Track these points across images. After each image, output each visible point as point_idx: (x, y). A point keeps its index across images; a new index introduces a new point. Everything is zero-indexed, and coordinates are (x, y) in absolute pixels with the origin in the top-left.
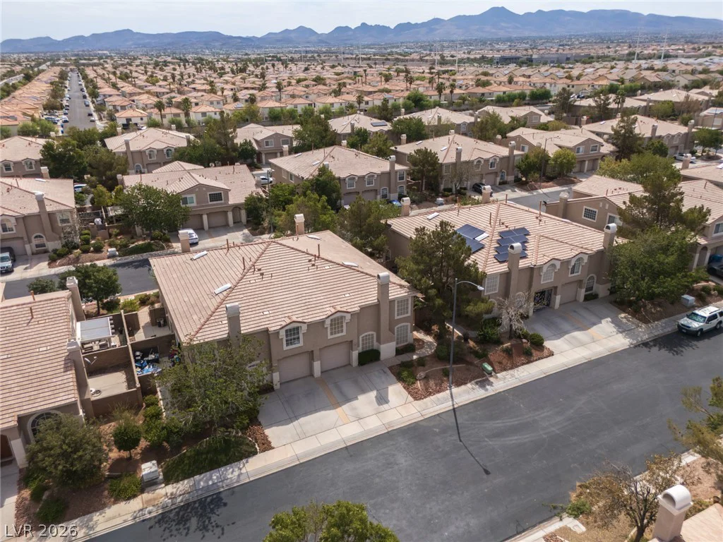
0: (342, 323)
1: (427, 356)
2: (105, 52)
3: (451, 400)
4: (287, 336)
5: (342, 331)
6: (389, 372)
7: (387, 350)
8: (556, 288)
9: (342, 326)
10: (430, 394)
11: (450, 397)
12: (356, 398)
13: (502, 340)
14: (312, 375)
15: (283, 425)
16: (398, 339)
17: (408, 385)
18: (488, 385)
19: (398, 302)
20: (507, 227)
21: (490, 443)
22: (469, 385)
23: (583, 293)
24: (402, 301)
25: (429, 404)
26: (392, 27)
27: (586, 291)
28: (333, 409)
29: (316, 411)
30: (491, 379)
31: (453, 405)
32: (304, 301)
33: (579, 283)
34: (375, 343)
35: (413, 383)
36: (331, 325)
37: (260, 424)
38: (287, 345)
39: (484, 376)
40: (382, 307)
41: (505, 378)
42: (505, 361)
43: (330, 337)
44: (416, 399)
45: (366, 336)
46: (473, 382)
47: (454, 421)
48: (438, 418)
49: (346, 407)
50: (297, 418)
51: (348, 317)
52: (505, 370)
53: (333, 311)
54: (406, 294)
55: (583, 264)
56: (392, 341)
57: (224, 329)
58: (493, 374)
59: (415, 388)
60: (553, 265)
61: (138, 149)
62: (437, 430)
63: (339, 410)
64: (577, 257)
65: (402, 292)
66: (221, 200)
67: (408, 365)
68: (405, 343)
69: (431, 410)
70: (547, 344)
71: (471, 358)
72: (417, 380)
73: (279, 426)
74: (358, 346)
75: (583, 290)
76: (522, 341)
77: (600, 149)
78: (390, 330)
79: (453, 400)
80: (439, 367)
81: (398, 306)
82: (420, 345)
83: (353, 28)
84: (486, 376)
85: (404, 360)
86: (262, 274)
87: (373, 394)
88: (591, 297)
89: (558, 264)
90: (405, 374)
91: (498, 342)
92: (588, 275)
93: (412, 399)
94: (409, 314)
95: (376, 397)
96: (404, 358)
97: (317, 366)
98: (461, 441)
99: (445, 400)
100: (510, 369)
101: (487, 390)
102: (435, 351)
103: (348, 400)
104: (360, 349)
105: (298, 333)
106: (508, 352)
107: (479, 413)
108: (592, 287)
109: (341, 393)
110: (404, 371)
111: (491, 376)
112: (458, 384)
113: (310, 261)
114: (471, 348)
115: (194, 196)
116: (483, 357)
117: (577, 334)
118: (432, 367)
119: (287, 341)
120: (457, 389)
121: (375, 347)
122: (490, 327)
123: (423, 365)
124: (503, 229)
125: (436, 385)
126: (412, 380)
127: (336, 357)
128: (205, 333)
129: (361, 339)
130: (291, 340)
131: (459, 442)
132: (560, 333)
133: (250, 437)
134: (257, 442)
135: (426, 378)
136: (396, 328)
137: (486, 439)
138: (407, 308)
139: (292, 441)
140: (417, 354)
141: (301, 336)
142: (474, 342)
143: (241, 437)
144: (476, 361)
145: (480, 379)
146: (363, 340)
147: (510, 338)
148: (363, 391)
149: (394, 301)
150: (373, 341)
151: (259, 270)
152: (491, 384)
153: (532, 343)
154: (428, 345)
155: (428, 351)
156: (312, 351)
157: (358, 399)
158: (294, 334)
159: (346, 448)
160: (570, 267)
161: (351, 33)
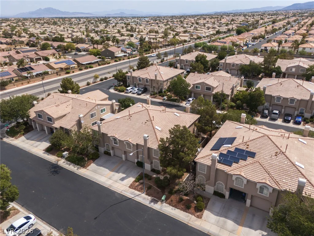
66: (210, 90)
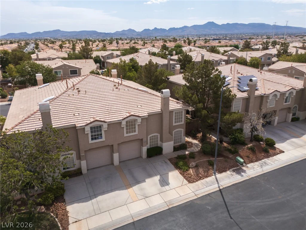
0: (135, 125)
1: (195, 152)
2: (48, 38)
3: (217, 183)
4: (92, 132)
5: (135, 131)
6: (169, 162)
7: (168, 147)
8: (275, 111)
9: (135, 128)
10: (200, 178)
11: (215, 181)
12: (144, 181)
13: (246, 142)
14: (113, 164)
15: (83, 202)
16: (175, 140)
17: (184, 171)
18: (243, 172)
19: (175, 113)
20: (242, 74)
21: (257, 220)
22: (228, 172)
23: (290, 116)
24: (178, 112)
25: (200, 186)
26: (167, 29)
27: (293, 116)
28: (125, 189)
29: (112, 191)
30: (244, 168)
31: (219, 187)
32: (107, 109)
33: (289, 109)
34: (159, 142)
35: (187, 170)
36: (127, 126)
37: (64, 201)
38: (92, 139)
39: (238, 166)
40: (164, 114)
41: (254, 168)
42: (251, 156)
43: (125, 135)
44: (190, 182)
45: (153, 136)
46: (231, 170)
47: (222, 200)
48: (209, 197)
49: (136, 188)
50: (96, 196)
51: (139, 120)
52: (252, 162)
53: (128, 115)
54: (181, 107)
55: (293, 97)
56: (171, 141)
57: (40, 124)
58: (244, 164)
59: (189, 174)
60: (276, 95)
61: (43, 58)
62: (210, 208)
63: (130, 190)
64: (290, 91)
65: (178, 106)
67: (182, 158)
68: (180, 144)
69: (203, 191)
70: (277, 146)
71: (226, 154)
72: (190, 168)
73: (80, 203)
74: (147, 144)
75: (291, 115)
76: (260, 143)
77: (271, 59)
78: (169, 133)
79: (218, 183)
80: (205, 159)
81: (175, 116)
82: (189, 145)
83: (151, 29)
84: (239, 166)
85: (179, 155)
86: (79, 91)
87: (157, 178)
88: (295, 120)
89: (278, 94)
90: (181, 163)
91: (244, 144)
92: (294, 105)
93: (187, 182)
94: (183, 123)
95: (159, 180)
96: (180, 153)
97: (116, 156)
98: (231, 218)
99: (213, 183)
100: (255, 161)
101: (242, 176)
102: (201, 149)
103: (138, 182)
104: (148, 146)
105: (101, 130)
106: (252, 149)
107: (240, 193)
108: (295, 113)
109: (133, 177)
110: (180, 161)
111: (243, 166)
112: (221, 172)
113: (115, 86)
114: (225, 147)
115: (61, 71)
116: (235, 153)
117: (294, 140)
118: (200, 159)
119: (92, 136)
120: (219, 174)
121: (159, 145)
122: (238, 133)
123: (193, 158)
124: (240, 75)
125: (204, 172)
126: (186, 168)
127: (130, 151)
128: (23, 127)
129: (149, 139)
130: (95, 135)
131: (230, 219)
132: (284, 140)
133: (52, 212)
134: (57, 217)
135: (197, 166)
136: (173, 132)
137: (253, 217)
138: (182, 118)
139: (88, 216)
140: (188, 151)
141: (103, 133)
142: (227, 144)
143: (44, 213)
144: (231, 156)
145: (236, 168)
146: (150, 139)
147: (251, 141)
148: (150, 176)
149: (173, 112)
150: (157, 141)
151: (77, 89)
152: (244, 171)
153: (266, 144)
154: (195, 145)
155: (196, 149)
156: (112, 145)
157: (145, 182)
158: (98, 131)
159: (133, 223)
160: (285, 98)
161: (150, 31)
